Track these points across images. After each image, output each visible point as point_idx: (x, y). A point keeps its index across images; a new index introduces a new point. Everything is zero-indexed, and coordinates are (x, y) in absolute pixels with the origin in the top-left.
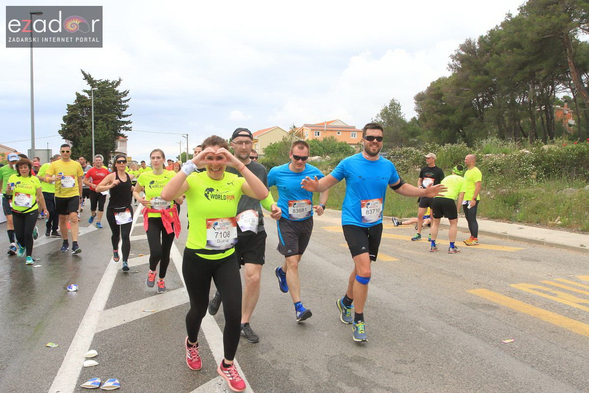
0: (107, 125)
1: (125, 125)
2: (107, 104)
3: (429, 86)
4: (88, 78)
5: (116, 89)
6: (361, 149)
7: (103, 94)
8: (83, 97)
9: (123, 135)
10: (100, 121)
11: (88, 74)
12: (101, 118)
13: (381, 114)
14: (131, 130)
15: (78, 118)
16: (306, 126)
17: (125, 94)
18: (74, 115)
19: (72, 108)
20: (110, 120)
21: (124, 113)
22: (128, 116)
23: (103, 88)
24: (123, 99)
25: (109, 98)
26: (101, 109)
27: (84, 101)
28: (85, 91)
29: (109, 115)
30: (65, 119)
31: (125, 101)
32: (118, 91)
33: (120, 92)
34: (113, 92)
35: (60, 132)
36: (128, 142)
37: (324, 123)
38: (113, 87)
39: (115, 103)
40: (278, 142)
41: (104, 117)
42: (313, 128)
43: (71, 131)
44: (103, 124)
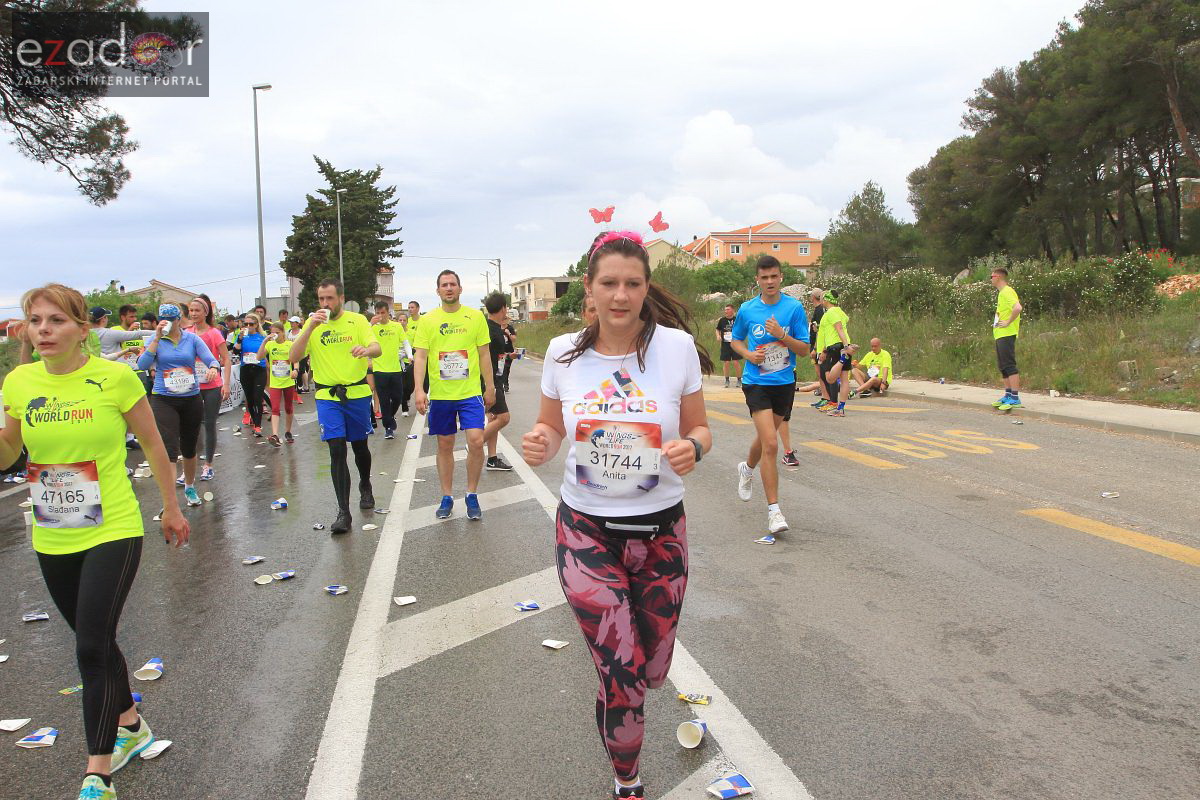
0: (361, 250)
1: (392, 248)
2: (360, 212)
3: (934, 156)
4: (326, 169)
5: (375, 185)
6: (818, 275)
7: (353, 195)
8: (320, 202)
9: (387, 265)
10: (350, 244)
11: (326, 163)
12: (351, 237)
13: (848, 211)
14: (401, 256)
15: (312, 239)
16: (716, 235)
17: (389, 193)
18: (306, 235)
19: (301, 222)
20: (366, 240)
21: (389, 227)
22: (395, 231)
23: (351, 184)
24: (386, 202)
25: (362, 203)
26: (350, 222)
27: (320, 210)
28: (322, 192)
29: (364, 233)
30: (290, 241)
31: (389, 206)
32: (377, 189)
33: (379, 190)
34: (370, 192)
35: (282, 264)
36: (394, 276)
37: (746, 231)
38: (368, 182)
39: (373, 210)
41: (356, 235)
42: (728, 239)
43: (301, 263)
44: (354, 248)
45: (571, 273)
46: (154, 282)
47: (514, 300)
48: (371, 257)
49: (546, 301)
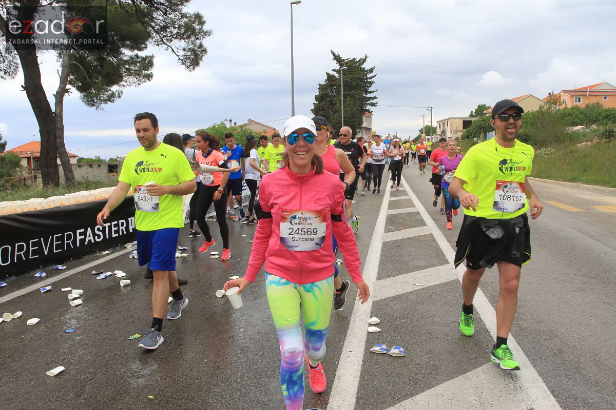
0: (354, 102)
1: (371, 101)
2: (354, 81)
4: (337, 58)
5: (363, 66)
7: (350, 72)
8: (333, 76)
9: (368, 111)
10: (348, 98)
11: (337, 54)
12: (348, 95)
14: (376, 106)
15: (328, 96)
16: (564, 92)
17: (371, 71)
18: (325, 94)
19: (323, 87)
20: (357, 96)
21: (370, 89)
22: (373, 92)
23: (350, 66)
24: (369, 76)
25: (356, 76)
26: (348, 86)
27: (333, 80)
28: (334, 70)
29: (356, 92)
30: (316, 98)
31: (371, 78)
32: (364, 68)
33: (366, 69)
34: (360, 70)
35: (312, 110)
36: (373, 116)
37: (586, 88)
38: (359, 65)
39: (361, 80)
40: (531, 112)
41: (351, 94)
42: (573, 94)
43: (322, 109)
44: (350, 101)
45: (471, 116)
46: (250, 120)
47: (439, 131)
48: (359, 106)
49: (457, 131)
